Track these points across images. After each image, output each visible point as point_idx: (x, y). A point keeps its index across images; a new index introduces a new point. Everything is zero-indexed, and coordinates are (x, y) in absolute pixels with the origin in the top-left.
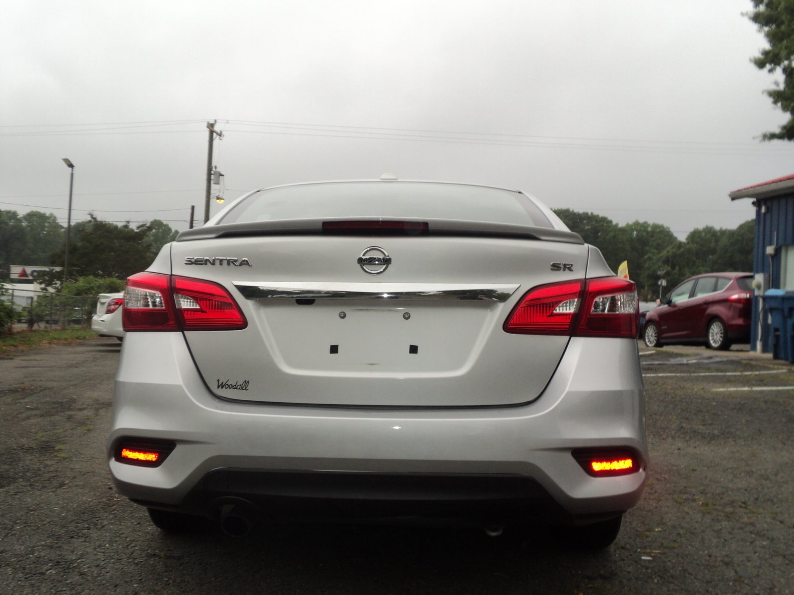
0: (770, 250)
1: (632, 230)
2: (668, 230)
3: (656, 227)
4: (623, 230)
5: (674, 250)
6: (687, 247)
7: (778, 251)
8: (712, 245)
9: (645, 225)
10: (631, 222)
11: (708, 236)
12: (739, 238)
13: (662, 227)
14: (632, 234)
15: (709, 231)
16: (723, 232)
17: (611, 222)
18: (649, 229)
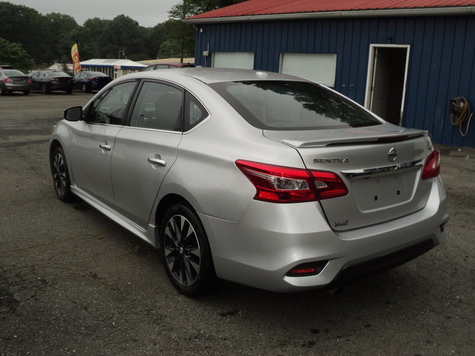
0: (205, 53)
1: (51, 18)
2: (72, 19)
3: (65, 16)
4: (45, 18)
5: (78, 32)
6: (85, 30)
7: (210, 54)
8: (99, 29)
9: (59, 15)
10: (49, 13)
11: (97, 24)
12: (115, 26)
13: (69, 17)
14: (50, 21)
15: (97, 20)
16: (105, 22)
17: (37, 12)
18: (61, 18)
